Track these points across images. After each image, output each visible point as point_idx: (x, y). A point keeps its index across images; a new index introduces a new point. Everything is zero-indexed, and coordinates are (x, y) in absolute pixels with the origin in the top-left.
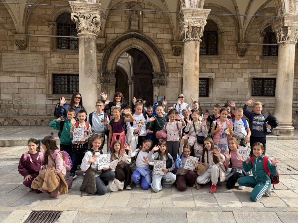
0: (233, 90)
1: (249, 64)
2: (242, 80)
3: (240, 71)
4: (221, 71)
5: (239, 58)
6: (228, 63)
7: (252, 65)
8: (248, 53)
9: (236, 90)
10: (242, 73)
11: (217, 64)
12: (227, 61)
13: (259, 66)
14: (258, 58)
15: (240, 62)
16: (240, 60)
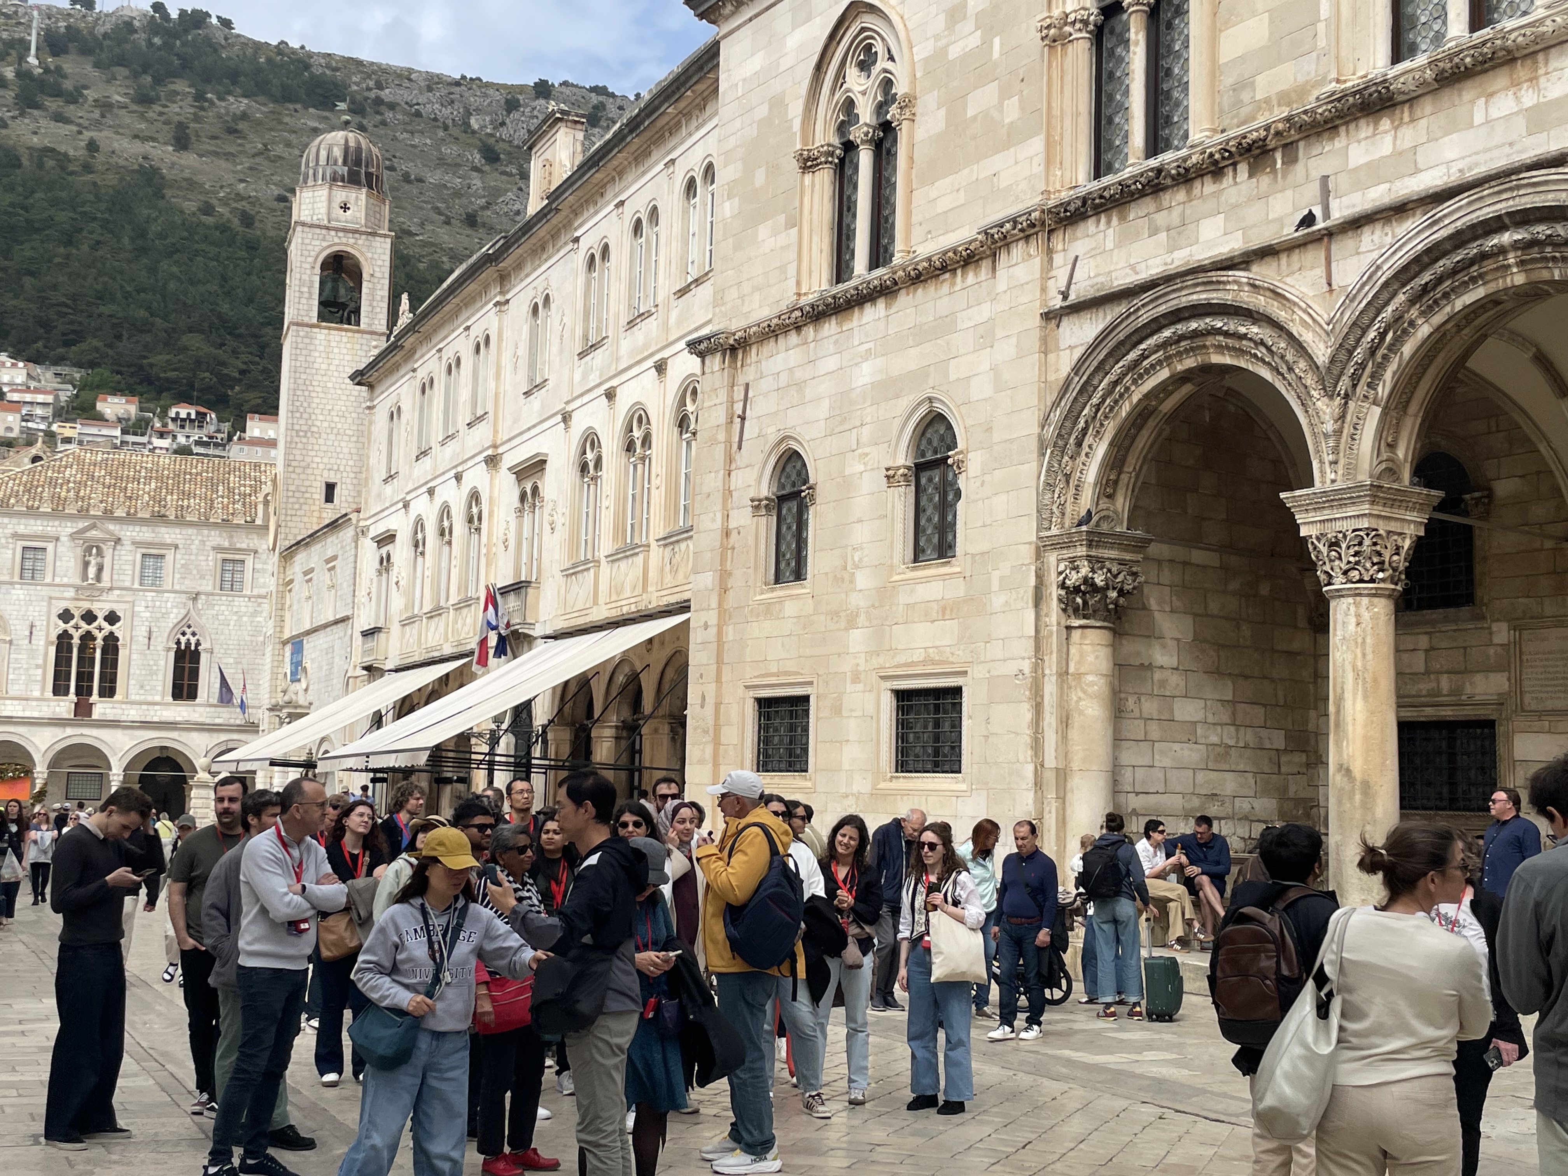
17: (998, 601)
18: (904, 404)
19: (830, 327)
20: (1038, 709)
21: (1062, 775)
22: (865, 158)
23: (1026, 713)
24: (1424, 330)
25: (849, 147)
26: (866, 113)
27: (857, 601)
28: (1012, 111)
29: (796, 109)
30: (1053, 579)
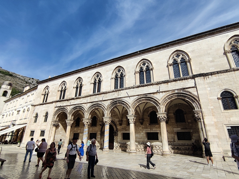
0: (140, 137)
1: (145, 127)
2: (143, 133)
3: (141, 130)
5: (141, 125)
7: (146, 128)
8: (144, 123)
9: (141, 137)
10: (143, 131)
13: (149, 128)
14: (148, 125)
15: (142, 127)
17: (48, 125)
18: (45, 111)
19: (42, 105)
20: (50, 132)
21: (50, 137)
22: (46, 95)
23: (49, 132)
24: (74, 111)
25: (45, 94)
26: (47, 92)
27: (39, 124)
28: (55, 94)
29: (42, 91)
30: (52, 124)
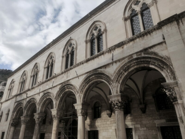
2: (112, 130)
4: (102, 126)
5: (109, 118)
6: (104, 122)
8: (113, 114)
10: (111, 126)
11: (100, 123)
12: (104, 121)
16: (110, 119)
17: (7, 125)
18: (8, 108)
19: (7, 102)
20: (7, 134)
24: (29, 105)
26: (12, 87)
27: (2, 124)
29: (9, 86)
30: (11, 123)
